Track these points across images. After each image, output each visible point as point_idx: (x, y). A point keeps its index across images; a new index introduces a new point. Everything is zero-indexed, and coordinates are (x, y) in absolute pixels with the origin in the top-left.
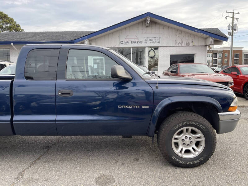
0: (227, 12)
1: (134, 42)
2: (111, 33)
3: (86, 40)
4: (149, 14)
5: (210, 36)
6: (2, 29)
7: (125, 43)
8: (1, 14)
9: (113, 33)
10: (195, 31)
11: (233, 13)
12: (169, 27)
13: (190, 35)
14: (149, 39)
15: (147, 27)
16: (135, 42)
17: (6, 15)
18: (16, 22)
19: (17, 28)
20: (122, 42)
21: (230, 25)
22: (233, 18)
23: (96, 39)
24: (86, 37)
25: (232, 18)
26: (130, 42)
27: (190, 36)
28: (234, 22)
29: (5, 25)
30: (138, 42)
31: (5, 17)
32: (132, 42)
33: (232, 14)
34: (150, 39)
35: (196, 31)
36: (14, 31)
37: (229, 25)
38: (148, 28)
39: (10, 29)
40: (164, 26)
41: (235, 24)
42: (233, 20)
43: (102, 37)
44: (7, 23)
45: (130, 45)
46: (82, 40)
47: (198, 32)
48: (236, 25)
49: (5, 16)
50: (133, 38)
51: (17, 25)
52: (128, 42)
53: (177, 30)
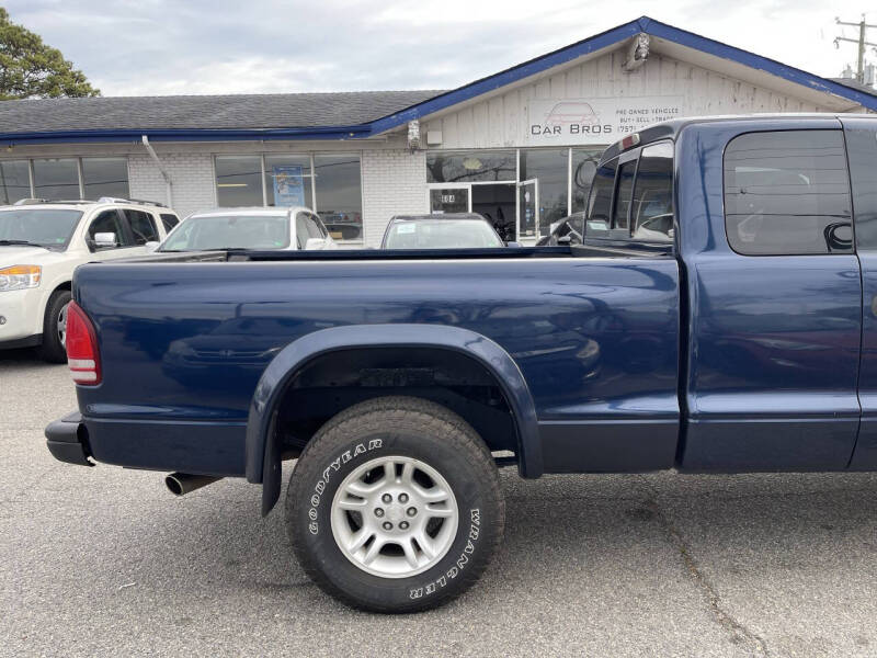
0: (839, 22)
1: (581, 129)
2: (497, 96)
3: (413, 122)
4: (645, 25)
5: (863, 105)
6: (16, 89)
7: (547, 131)
8: (19, 34)
9: (503, 96)
10: (810, 86)
11: (862, 25)
12: (709, 72)
13: (786, 99)
14: (635, 116)
15: (630, 71)
16: (586, 129)
17: (34, 36)
18: (69, 65)
19: (75, 86)
20: (536, 130)
21: (849, 67)
22: (861, 42)
23: (442, 119)
24: (415, 110)
25: (857, 45)
26: (566, 128)
27: (786, 105)
28: (865, 56)
29: (31, 75)
30: (597, 129)
31: (33, 45)
32: (574, 129)
33: (859, 28)
34: (640, 116)
35: (814, 87)
36: (64, 97)
37: (846, 68)
38: (632, 77)
39: (49, 87)
40: (692, 68)
41: (868, 64)
42: (862, 51)
43: (465, 109)
44: (38, 67)
45: (565, 139)
46: (400, 122)
47: (820, 89)
48: (871, 68)
49: (33, 42)
50: (577, 114)
51: (73, 75)
52: (558, 130)
53: (739, 82)
